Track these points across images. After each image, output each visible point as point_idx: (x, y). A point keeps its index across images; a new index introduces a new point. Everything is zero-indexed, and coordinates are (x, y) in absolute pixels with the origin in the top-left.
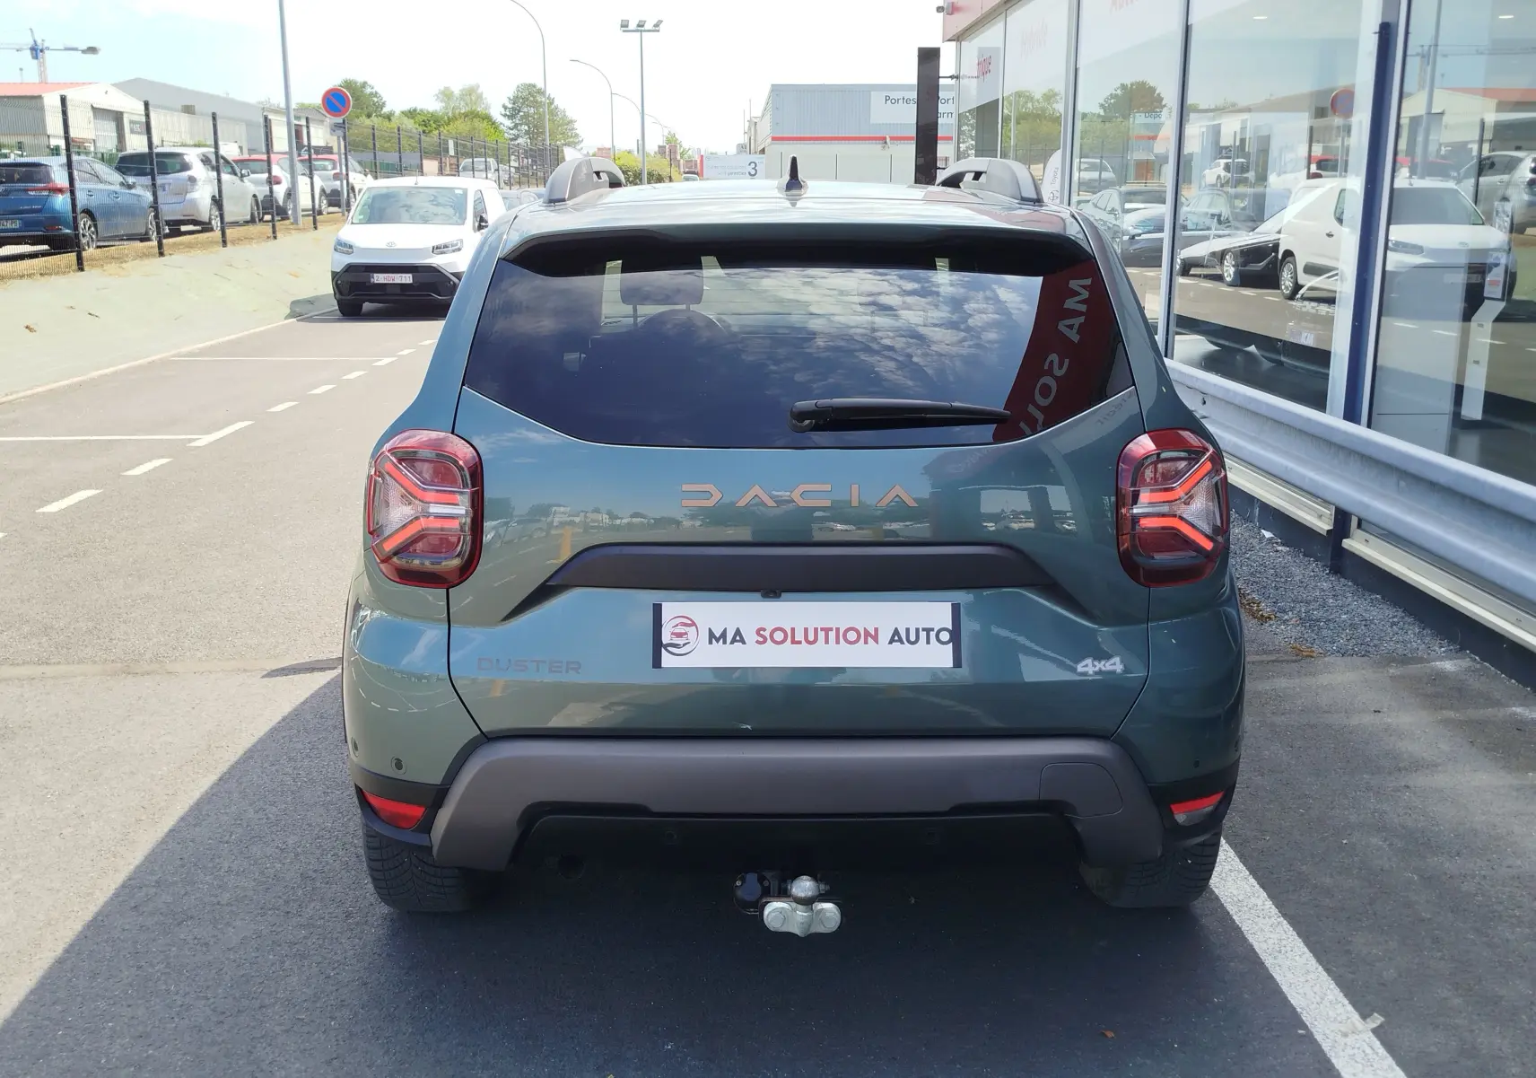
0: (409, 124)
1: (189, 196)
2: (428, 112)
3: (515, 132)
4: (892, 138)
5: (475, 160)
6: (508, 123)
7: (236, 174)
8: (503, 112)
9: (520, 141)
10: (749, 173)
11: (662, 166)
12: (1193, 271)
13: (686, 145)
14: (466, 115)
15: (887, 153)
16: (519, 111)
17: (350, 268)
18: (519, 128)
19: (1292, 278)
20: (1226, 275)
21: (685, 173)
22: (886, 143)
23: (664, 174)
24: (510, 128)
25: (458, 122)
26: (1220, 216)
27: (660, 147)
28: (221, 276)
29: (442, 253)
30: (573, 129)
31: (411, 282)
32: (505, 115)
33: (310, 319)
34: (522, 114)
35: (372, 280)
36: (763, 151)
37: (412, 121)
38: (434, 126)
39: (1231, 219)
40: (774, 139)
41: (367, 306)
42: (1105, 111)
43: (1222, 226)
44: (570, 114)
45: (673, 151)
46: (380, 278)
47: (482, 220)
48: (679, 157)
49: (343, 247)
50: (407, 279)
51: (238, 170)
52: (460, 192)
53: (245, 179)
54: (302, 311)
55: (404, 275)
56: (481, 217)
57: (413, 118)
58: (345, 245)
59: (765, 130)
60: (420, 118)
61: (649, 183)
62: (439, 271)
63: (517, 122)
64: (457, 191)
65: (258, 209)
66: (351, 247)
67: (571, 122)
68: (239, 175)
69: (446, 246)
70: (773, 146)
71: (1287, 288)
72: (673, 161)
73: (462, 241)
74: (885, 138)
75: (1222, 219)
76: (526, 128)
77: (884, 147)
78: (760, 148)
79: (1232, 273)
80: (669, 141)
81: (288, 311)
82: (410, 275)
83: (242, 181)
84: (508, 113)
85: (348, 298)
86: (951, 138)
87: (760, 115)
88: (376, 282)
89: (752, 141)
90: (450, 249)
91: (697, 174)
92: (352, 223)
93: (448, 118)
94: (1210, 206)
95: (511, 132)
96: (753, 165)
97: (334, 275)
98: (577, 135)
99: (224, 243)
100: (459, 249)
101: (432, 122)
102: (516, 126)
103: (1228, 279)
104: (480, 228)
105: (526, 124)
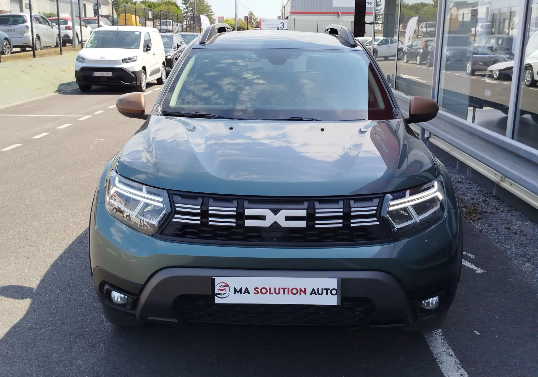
0: (143, 6)
1: (25, 35)
2: (151, 2)
3: (186, 10)
4: (342, 13)
5: (168, 21)
6: (184, 7)
7: (49, 25)
8: (182, 2)
9: (189, 14)
10: (281, 27)
11: (245, 24)
12: (476, 73)
13: (256, 16)
14: (166, 3)
15: (339, 19)
16: (189, 2)
17: (83, 69)
18: (188, 8)
19: (531, 76)
20: (494, 75)
21: (255, 27)
22: (339, 15)
23: (246, 28)
24: (185, 9)
25: (162, 6)
26: (492, 48)
27: (245, 17)
28: (25, 72)
29: (127, 62)
30: (210, 9)
31: (112, 76)
32: (183, 3)
33: (66, 93)
34: (189, 3)
35: (94, 75)
36: (287, 18)
37: (145, 5)
38: (153, 7)
39: (498, 49)
40: (291, 13)
41: (94, 87)
42: (435, 3)
43: (493, 53)
44: (209, 4)
45: (251, 18)
46: (97, 74)
47: (148, 46)
48: (253, 21)
49: (80, 59)
50: (110, 74)
51: (50, 23)
52: (138, 33)
53: (54, 27)
54: (63, 90)
55: (108, 73)
56: (148, 45)
57: (145, 4)
58: (82, 58)
59: (288, 9)
60: (147, 4)
61: (238, 30)
62: (126, 71)
63: (188, 6)
64: (136, 33)
65: (60, 40)
66: (84, 59)
67: (210, 6)
68: (51, 25)
69: (129, 59)
70: (291, 16)
71: (528, 81)
72: (251, 22)
73: (136, 56)
74: (338, 14)
75: (493, 49)
76: (191, 9)
77: (338, 17)
78: (286, 17)
79: (497, 74)
80: (249, 14)
81: (56, 89)
82: (112, 73)
83: (52, 28)
84: (184, 2)
85: (83, 83)
86: (372, 13)
87: (286, 3)
88: (95, 76)
89: (283, 14)
90: (131, 60)
91: (259, 27)
92: (86, 48)
93: (159, 4)
94: (486, 43)
95: (185, 10)
96: (282, 24)
97: (76, 72)
98: (212, 12)
99: (34, 56)
100: (135, 61)
101: (152, 6)
102: (187, 8)
103: (495, 77)
104: (147, 50)
105: (191, 7)
